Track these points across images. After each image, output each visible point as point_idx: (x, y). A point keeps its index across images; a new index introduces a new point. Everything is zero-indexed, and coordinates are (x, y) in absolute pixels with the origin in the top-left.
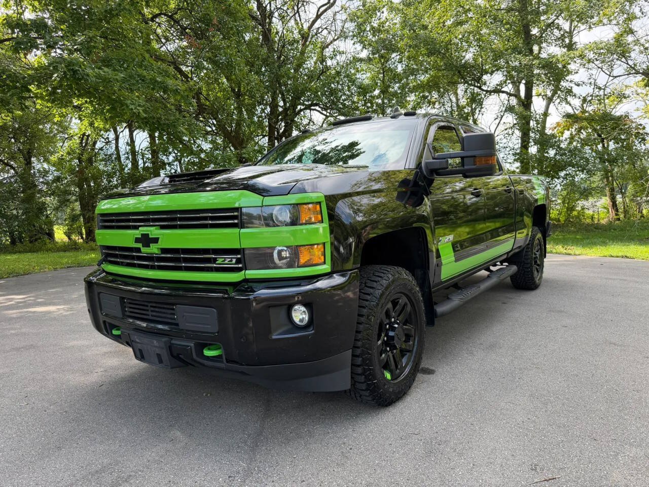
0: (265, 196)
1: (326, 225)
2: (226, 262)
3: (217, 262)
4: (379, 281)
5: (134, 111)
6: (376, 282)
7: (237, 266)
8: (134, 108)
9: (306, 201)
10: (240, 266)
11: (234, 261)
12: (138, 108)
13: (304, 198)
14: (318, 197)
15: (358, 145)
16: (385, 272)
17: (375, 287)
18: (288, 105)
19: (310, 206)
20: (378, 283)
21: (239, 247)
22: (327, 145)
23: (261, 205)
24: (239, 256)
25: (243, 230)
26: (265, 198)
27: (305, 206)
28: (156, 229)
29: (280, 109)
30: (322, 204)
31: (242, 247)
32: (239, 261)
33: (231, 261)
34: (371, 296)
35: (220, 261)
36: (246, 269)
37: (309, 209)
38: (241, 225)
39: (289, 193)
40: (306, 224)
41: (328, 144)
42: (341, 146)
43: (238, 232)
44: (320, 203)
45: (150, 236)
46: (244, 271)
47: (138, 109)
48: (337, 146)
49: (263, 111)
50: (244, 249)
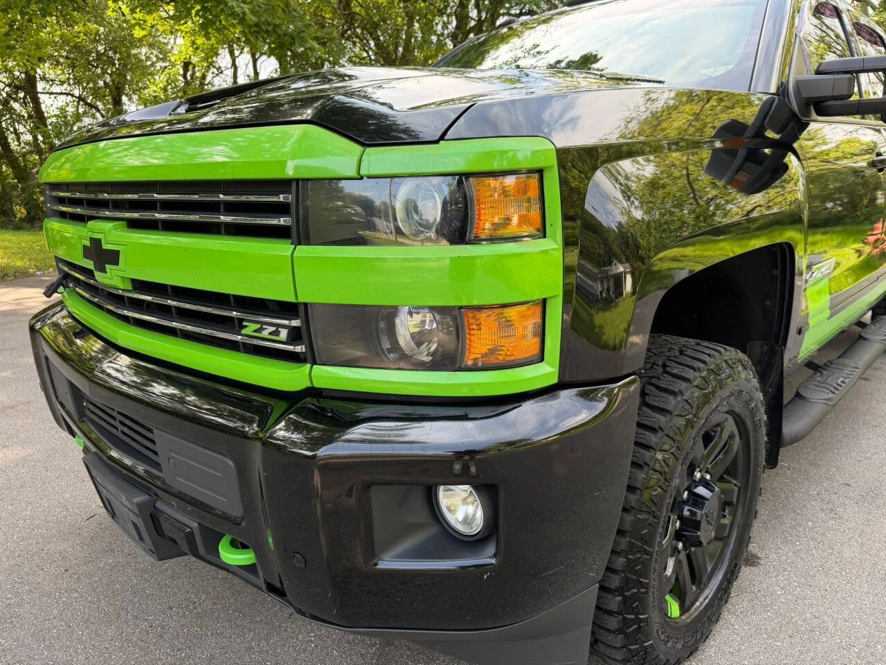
0: (370, 146)
1: (553, 244)
2: (265, 334)
3: (244, 331)
4: (681, 393)
5: (236, 9)
6: (674, 393)
7: (290, 348)
8: (235, 6)
9: (496, 166)
10: (299, 349)
11: (284, 334)
12: (241, 5)
13: (490, 155)
14: (534, 153)
15: (598, 60)
16: (697, 364)
17: (670, 408)
18: (484, 15)
19: (510, 181)
20: (679, 398)
21: (292, 299)
22: (539, 57)
23: (353, 173)
24: (296, 323)
25: (303, 250)
26: (369, 150)
27: (492, 182)
28: (115, 228)
29: (473, 23)
30: (546, 175)
31: (302, 299)
32: (295, 336)
33: (276, 333)
34: (660, 434)
35: (250, 329)
36: (314, 363)
37: (504, 192)
38: (300, 235)
39: (442, 138)
40: (492, 240)
41: (543, 56)
42: (567, 60)
43: (289, 254)
44: (540, 172)
45: (105, 246)
46: (308, 366)
47: (241, 7)
48: (559, 62)
49: (445, 26)
50: (306, 305)
